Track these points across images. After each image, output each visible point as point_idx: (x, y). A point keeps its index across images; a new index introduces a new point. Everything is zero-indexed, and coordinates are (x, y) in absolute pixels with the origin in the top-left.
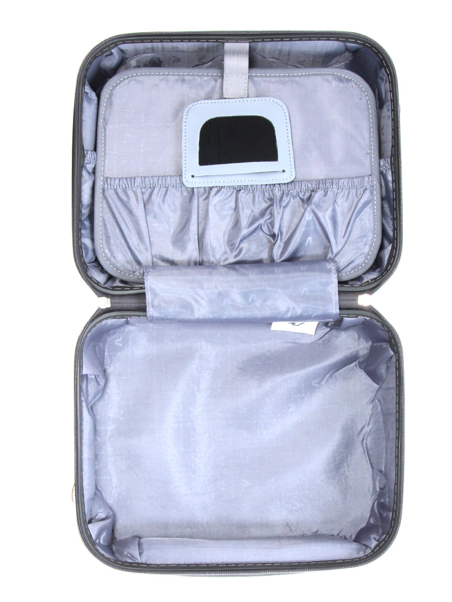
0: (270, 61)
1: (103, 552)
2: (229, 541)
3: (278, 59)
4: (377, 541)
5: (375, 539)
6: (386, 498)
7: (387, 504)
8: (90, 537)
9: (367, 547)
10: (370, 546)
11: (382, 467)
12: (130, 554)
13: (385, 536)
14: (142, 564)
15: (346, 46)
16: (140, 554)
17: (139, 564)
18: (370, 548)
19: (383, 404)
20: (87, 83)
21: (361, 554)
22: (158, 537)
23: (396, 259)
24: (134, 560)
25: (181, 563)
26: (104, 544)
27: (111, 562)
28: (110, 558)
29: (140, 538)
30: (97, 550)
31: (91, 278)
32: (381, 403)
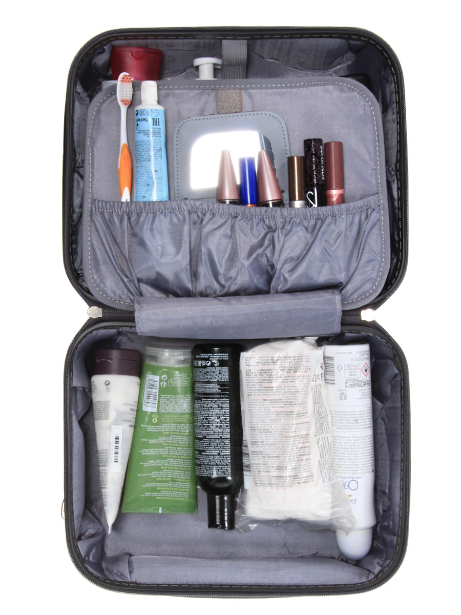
0: (268, 61)
1: (92, 570)
2: (224, 561)
3: (278, 60)
4: (381, 566)
5: (378, 564)
6: (389, 521)
7: (391, 527)
8: (79, 554)
9: (370, 571)
10: (372, 571)
11: (386, 489)
12: (120, 573)
13: (389, 561)
14: (132, 583)
15: (349, 44)
16: (131, 572)
17: (129, 583)
18: (373, 573)
19: (387, 423)
20: (79, 82)
21: (364, 579)
22: (149, 555)
23: (401, 272)
24: (123, 579)
25: (173, 583)
26: (93, 561)
27: (101, 580)
28: (99, 577)
29: (131, 555)
30: (87, 569)
31: (81, 286)
32: (385, 423)
